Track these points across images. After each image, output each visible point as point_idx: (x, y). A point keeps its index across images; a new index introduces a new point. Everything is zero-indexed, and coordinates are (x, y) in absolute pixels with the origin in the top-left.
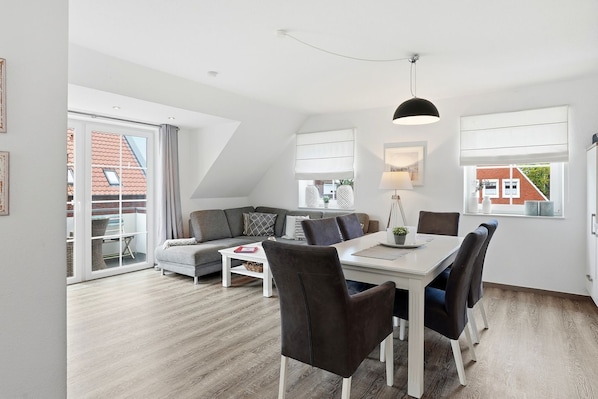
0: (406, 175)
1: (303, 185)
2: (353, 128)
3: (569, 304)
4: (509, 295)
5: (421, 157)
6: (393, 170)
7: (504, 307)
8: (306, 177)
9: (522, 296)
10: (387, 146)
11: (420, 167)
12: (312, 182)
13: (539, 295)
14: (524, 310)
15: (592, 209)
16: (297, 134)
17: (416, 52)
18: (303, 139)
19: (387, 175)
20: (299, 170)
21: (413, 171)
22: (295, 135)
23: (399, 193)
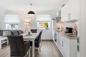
0: (28, 23)
1: (7, 25)
2: (18, 14)
3: (50, 41)
4: (43, 41)
5: (31, 20)
6: (26, 22)
7: (43, 43)
8: (7, 23)
9: (45, 41)
10: (25, 18)
11: (30, 22)
12: (9, 24)
13: (47, 40)
14: (45, 43)
15: (53, 28)
16: (5, 14)
17: (31, 3)
18: (7, 15)
19: (25, 23)
20: (6, 22)
21: (29, 23)
22: (4, 14)
23: (27, 26)
